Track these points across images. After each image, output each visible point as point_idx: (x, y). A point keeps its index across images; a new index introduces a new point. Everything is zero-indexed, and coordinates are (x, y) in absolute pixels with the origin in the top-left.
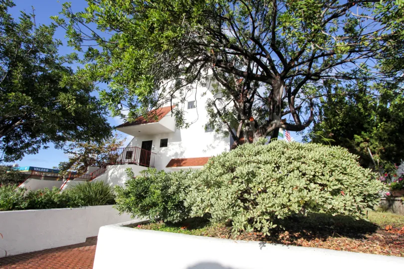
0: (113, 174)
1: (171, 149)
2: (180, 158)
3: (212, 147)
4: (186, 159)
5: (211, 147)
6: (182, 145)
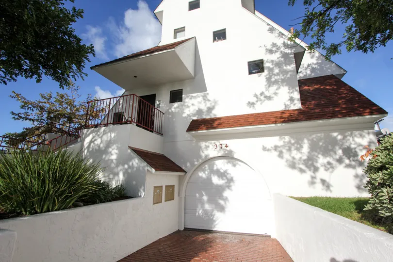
0: (92, 144)
1: (190, 105)
2: (208, 117)
3: (266, 97)
4: (219, 119)
5: (262, 98)
6: (209, 97)
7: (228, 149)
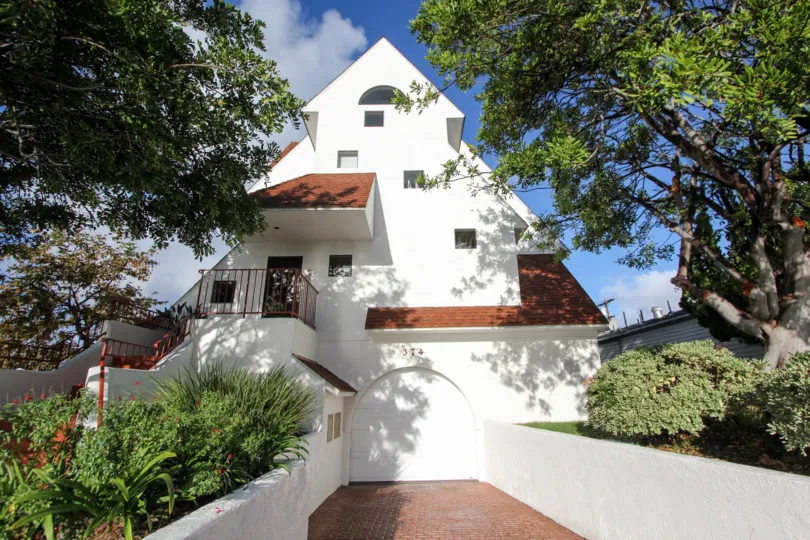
1: (364, 283)
2: (393, 306)
3: (477, 283)
4: (412, 311)
5: (473, 284)
6: (397, 276)
7: (423, 356)
